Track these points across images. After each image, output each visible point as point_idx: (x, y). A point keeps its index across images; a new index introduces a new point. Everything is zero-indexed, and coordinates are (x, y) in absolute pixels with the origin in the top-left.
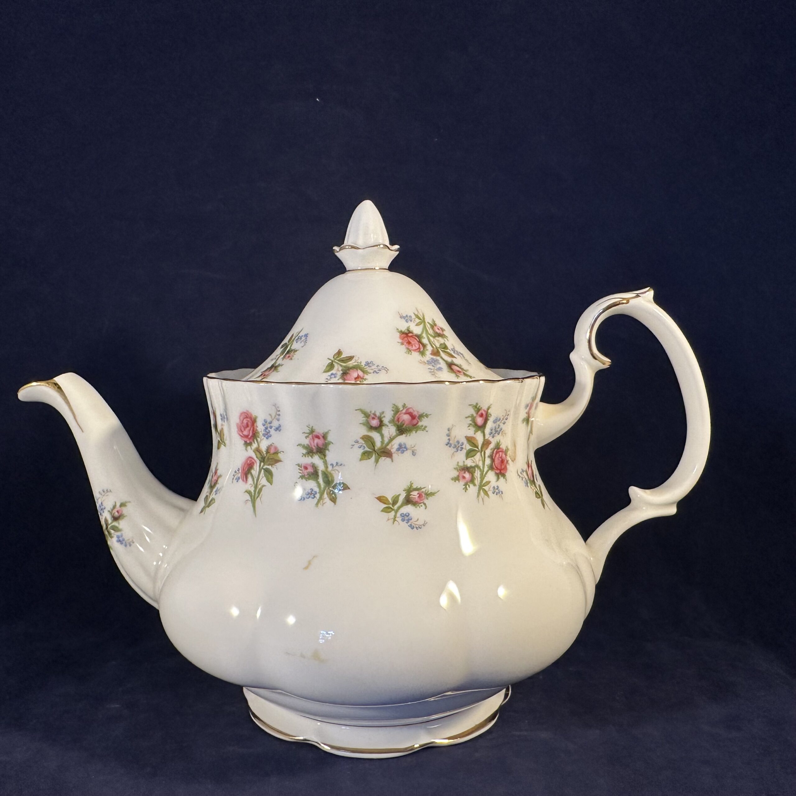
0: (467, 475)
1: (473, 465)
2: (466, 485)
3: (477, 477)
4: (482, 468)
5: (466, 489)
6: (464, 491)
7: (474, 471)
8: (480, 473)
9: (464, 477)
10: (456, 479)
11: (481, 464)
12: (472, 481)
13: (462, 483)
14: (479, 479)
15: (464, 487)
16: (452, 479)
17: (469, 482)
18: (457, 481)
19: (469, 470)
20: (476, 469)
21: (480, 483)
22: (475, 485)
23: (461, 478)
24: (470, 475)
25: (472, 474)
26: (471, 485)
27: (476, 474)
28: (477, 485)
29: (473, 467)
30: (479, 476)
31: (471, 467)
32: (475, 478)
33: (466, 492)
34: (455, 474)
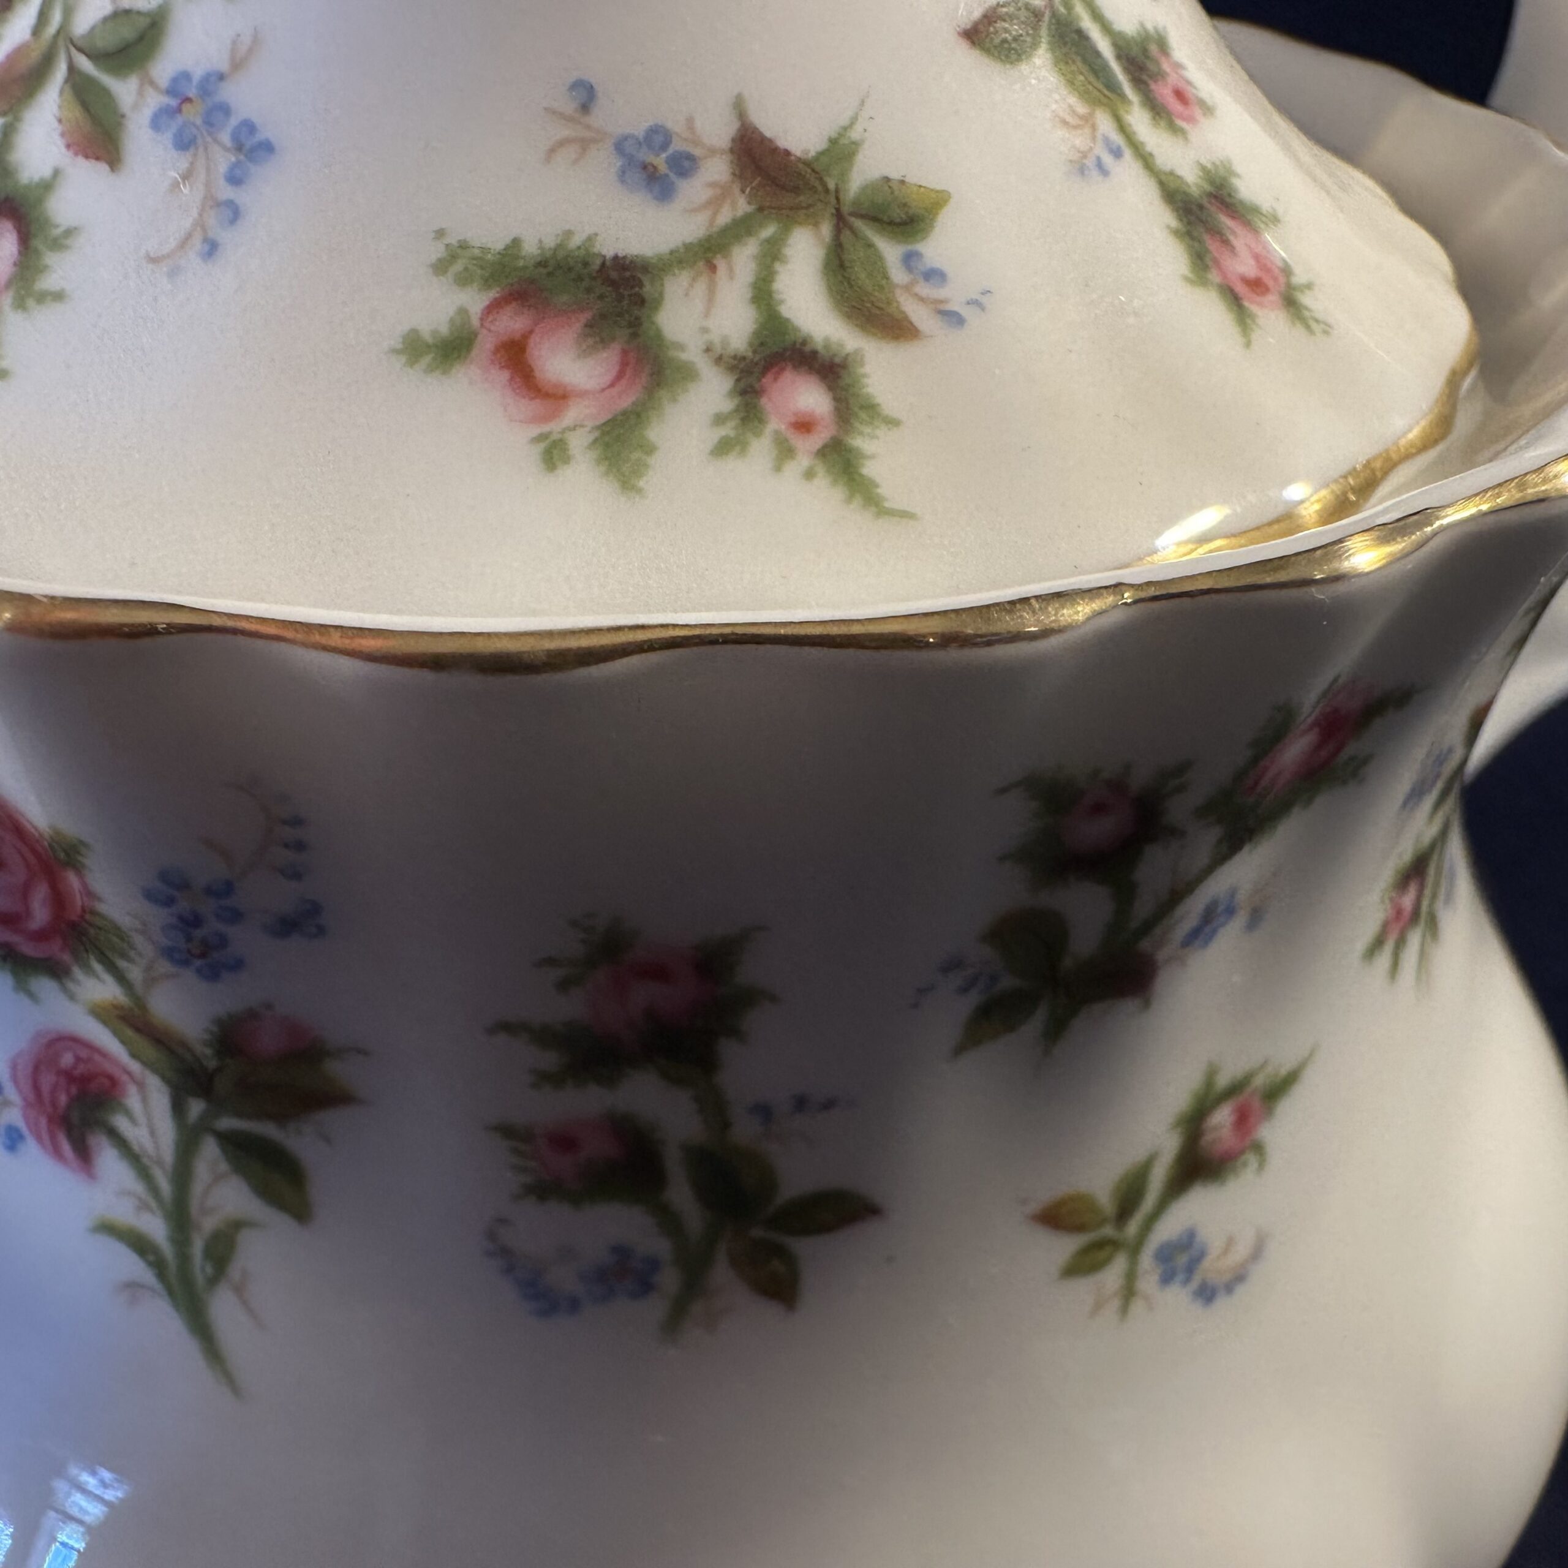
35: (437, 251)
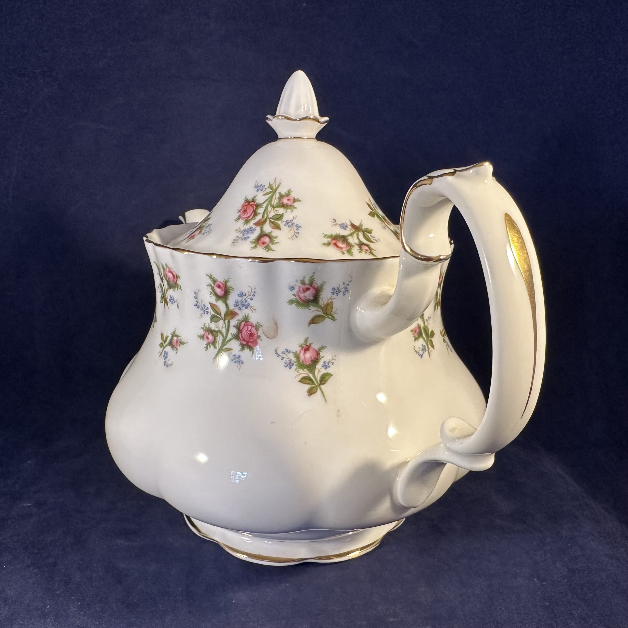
0: (211, 337)
1: (217, 329)
2: (208, 344)
3: (219, 342)
4: (225, 335)
5: (207, 348)
6: (205, 349)
7: (216, 335)
8: (222, 338)
9: (208, 338)
10: (202, 337)
11: (224, 331)
12: (214, 343)
13: (205, 342)
14: (220, 344)
15: (206, 346)
16: (198, 336)
17: (211, 343)
18: (202, 339)
19: (212, 333)
20: (219, 333)
21: (221, 347)
22: (215, 347)
23: (205, 337)
24: (213, 337)
25: (215, 337)
26: (212, 347)
27: (218, 338)
28: (217, 349)
29: (217, 332)
30: (221, 341)
31: (214, 331)
32: (217, 342)
33: (206, 350)
34: (202, 332)
35: (324, 235)
